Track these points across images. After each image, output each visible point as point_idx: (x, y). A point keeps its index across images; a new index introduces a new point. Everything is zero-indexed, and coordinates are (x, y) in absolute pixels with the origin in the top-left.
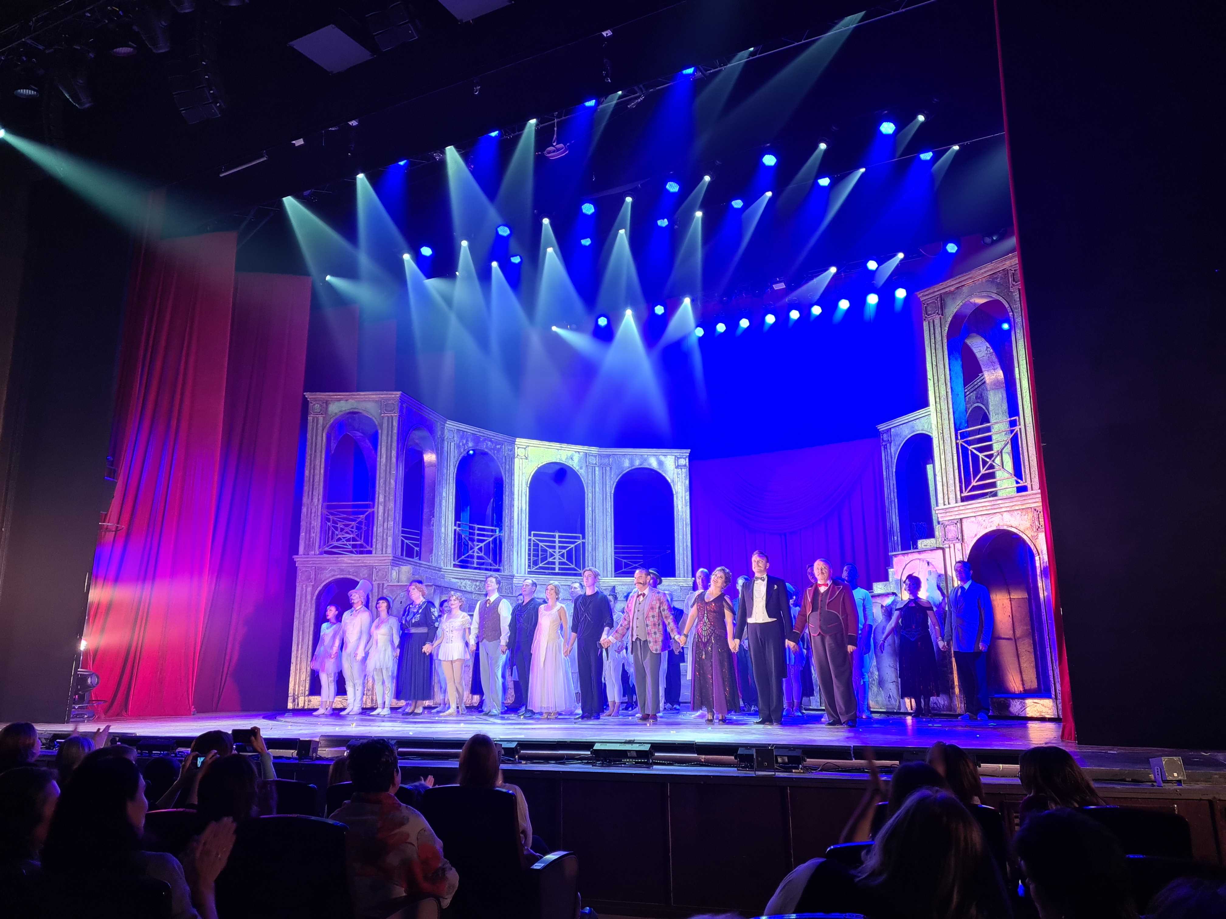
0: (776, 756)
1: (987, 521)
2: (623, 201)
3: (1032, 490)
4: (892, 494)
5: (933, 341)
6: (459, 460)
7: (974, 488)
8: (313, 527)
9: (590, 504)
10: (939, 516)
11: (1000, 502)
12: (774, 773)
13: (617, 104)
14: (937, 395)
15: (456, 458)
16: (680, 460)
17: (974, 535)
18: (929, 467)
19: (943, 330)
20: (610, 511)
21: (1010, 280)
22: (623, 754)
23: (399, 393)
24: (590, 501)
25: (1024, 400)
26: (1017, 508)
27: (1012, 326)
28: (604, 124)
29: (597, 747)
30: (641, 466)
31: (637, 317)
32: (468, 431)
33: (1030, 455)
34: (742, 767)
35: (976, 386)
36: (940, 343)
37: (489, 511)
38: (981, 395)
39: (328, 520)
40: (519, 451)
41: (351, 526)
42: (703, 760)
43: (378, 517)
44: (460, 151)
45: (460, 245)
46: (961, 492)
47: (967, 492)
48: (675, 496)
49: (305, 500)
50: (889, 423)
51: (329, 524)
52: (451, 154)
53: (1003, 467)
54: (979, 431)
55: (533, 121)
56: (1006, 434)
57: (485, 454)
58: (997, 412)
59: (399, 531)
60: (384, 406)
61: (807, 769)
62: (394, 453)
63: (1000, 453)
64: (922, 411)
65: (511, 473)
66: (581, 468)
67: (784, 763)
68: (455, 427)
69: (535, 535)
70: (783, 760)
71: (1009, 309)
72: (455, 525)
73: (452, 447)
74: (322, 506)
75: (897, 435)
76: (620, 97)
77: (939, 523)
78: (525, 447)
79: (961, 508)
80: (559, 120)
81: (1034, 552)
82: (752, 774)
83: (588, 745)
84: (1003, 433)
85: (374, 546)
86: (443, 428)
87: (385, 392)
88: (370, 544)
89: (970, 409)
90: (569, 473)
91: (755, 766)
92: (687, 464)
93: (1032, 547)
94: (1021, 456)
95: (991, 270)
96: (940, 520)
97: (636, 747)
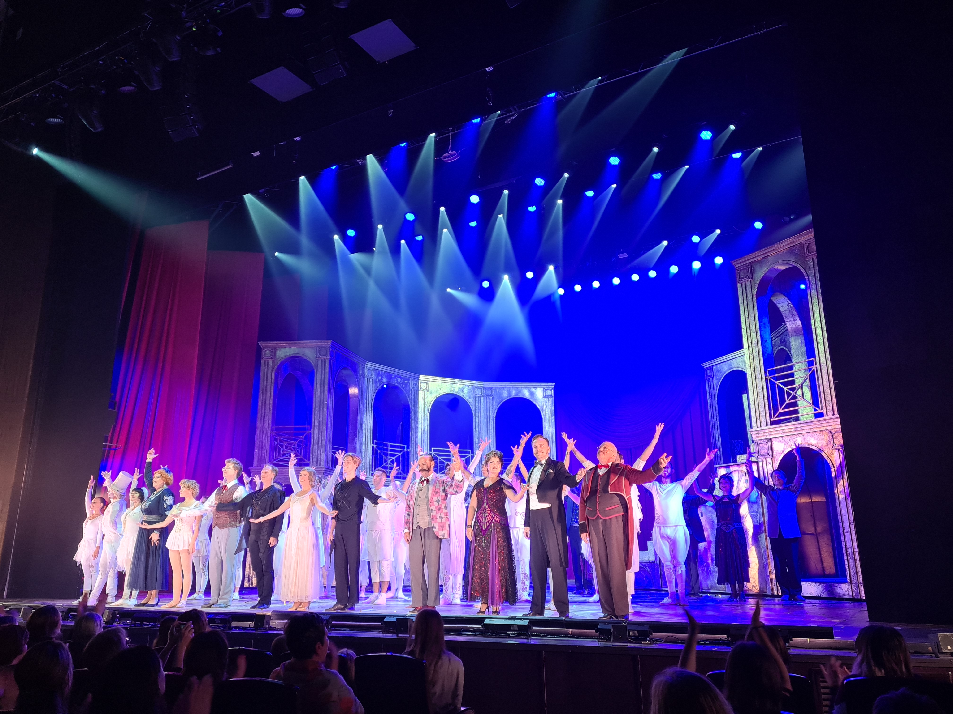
0: (629, 631)
1: (791, 440)
2: (502, 193)
3: (827, 416)
4: (715, 418)
5: (745, 299)
6: (376, 392)
7: (781, 414)
8: (265, 445)
9: (477, 426)
10: (753, 436)
11: (802, 425)
12: (627, 644)
13: (497, 120)
14: (750, 341)
15: (374, 391)
16: (547, 391)
17: (781, 452)
18: (744, 396)
19: (753, 291)
20: (492, 432)
21: (806, 251)
22: (508, 627)
23: (330, 342)
24: (477, 424)
25: (819, 345)
26: (816, 430)
27: (808, 287)
28: (487, 136)
29: (487, 621)
30: (517, 396)
31: (512, 280)
32: (383, 370)
33: (825, 388)
34: (601, 639)
35: (780, 333)
36: (751, 300)
37: (399, 431)
38: (785, 340)
39: (276, 440)
40: (422, 386)
41: (294, 444)
42: (570, 633)
43: (314, 437)
44: (377, 158)
45: (377, 228)
46: (771, 417)
47: (775, 417)
48: (543, 419)
49: (259, 424)
50: (711, 362)
51: (276, 442)
52: (371, 159)
53: (803, 398)
54: (782, 370)
55: (433, 135)
56: (805, 371)
57: (397, 387)
58: (797, 353)
59: (330, 448)
60: (319, 351)
61: (653, 641)
62: (326, 388)
63: (801, 386)
64: (738, 352)
65: (416, 401)
66: (470, 398)
67: (635, 636)
68: (373, 367)
69: (434, 451)
70: (634, 633)
71: (805, 275)
72: (373, 443)
73: (371, 383)
74: (271, 429)
75: (718, 371)
76: (499, 115)
77: (753, 442)
78: (426, 382)
79: (771, 430)
80: (453, 133)
81: (830, 465)
82: (609, 644)
83: (480, 621)
84: (803, 371)
85: (311, 460)
86: (364, 368)
87: (319, 341)
88: (308, 459)
89: (776, 351)
90: (461, 403)
91: (612, 638)
92: (553, 394)
93: (829, 461)
94: (818, 389)
95: (790, 244)
96: (754, 439)
97: (517, 622)
